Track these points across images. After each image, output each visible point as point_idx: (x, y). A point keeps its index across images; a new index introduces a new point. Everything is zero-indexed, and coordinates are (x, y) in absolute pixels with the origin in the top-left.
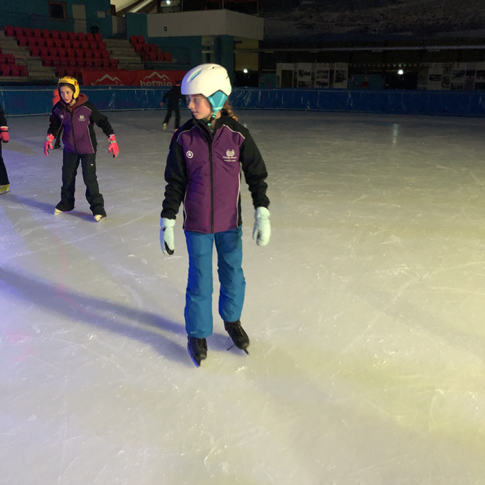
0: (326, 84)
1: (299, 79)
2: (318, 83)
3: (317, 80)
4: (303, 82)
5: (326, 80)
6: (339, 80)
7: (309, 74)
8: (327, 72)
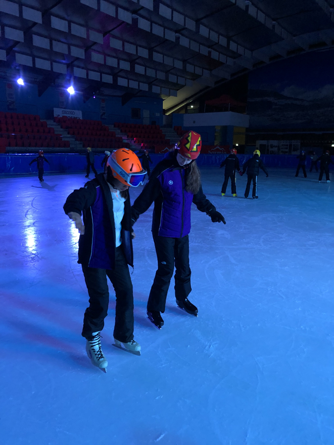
0: (287, 152)
1: (270, 149)
2: (282, 152)
3: (281, 150)
4: (273, 151)
5: (287, 150)
6: (295, 150)
7: (276, 147)
8: (287, 145)
